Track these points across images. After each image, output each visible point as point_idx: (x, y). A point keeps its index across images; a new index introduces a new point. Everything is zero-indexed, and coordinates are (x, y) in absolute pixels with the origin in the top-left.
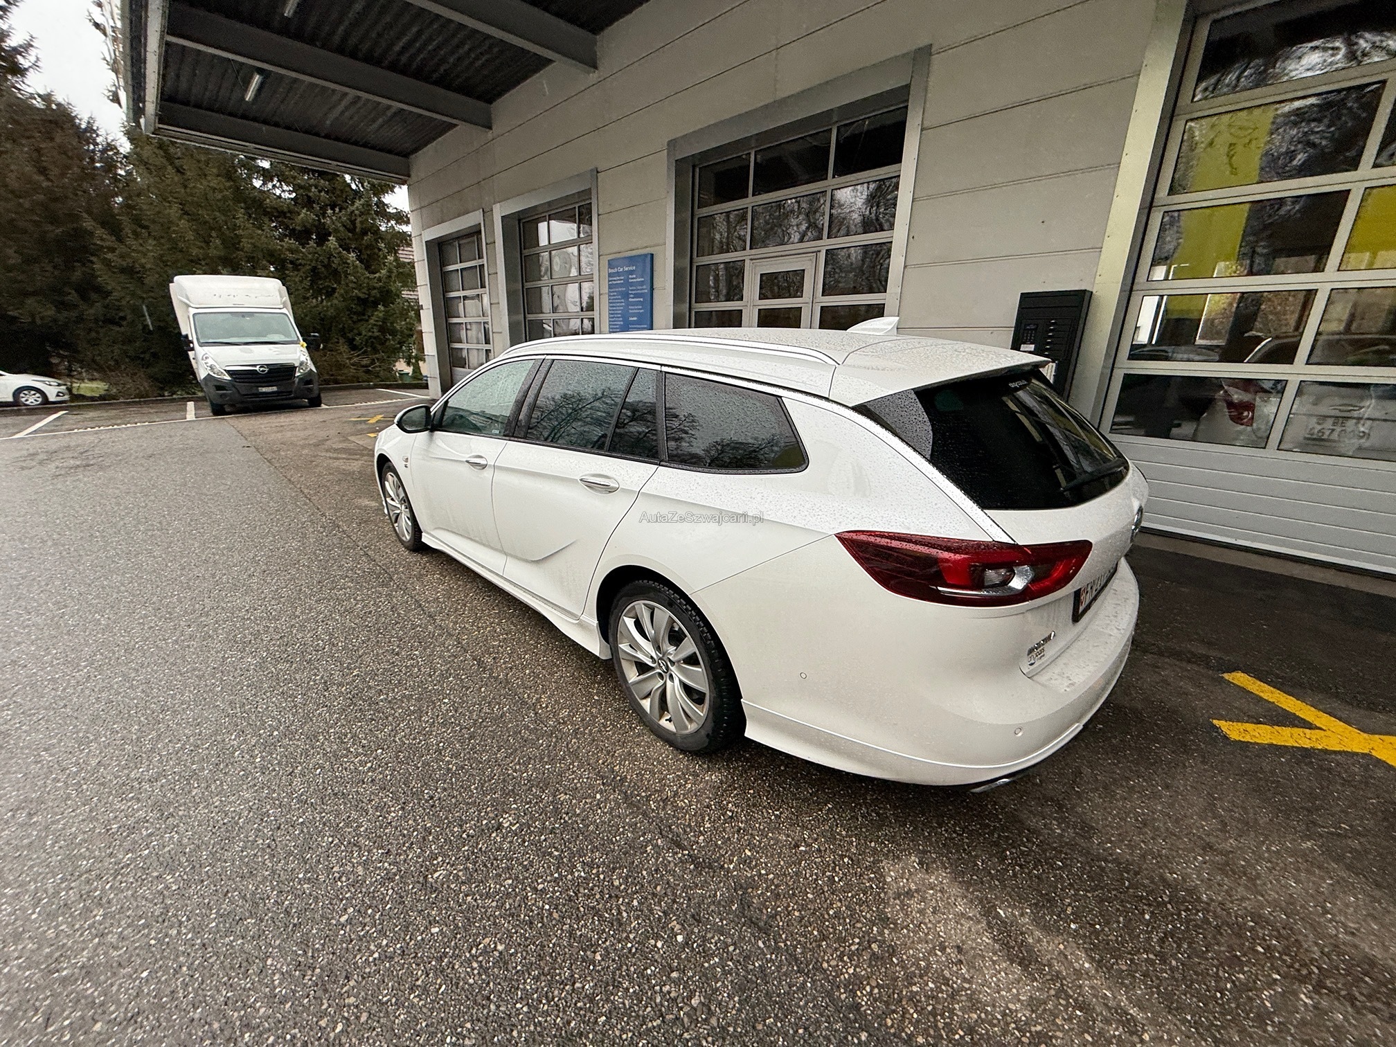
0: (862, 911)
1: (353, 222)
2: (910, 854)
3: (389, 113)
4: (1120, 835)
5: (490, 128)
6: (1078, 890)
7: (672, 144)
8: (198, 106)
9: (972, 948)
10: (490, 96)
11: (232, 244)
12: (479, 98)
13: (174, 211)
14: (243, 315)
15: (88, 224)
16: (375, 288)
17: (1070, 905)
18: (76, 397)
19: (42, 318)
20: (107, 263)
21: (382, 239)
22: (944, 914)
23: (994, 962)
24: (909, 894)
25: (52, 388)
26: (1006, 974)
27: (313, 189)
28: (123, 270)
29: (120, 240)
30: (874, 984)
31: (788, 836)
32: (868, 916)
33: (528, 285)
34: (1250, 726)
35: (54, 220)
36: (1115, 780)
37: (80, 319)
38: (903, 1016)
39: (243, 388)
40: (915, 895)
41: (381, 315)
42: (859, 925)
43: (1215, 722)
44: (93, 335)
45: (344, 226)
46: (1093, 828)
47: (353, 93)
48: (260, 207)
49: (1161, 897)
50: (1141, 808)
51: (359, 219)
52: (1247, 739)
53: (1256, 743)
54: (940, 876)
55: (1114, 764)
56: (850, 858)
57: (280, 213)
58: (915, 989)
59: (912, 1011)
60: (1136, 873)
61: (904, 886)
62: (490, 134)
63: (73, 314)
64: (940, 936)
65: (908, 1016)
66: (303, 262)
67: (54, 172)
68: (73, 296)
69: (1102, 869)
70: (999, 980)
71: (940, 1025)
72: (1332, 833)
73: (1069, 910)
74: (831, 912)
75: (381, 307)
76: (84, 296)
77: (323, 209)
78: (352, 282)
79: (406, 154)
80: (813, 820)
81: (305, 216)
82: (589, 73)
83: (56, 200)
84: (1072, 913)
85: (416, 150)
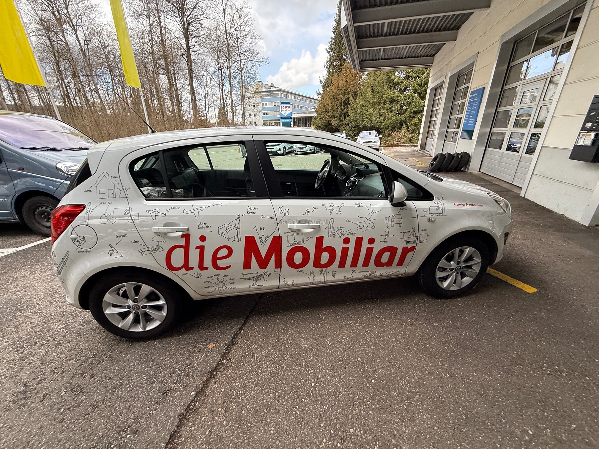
7: (503, 35)
8: (371, 60)
10: (457, 28)
12: (452, 30)
62: (456, 42)
79: (434, 56)
81: (406, 82)
82: (486, 10)
85: (436, 54)
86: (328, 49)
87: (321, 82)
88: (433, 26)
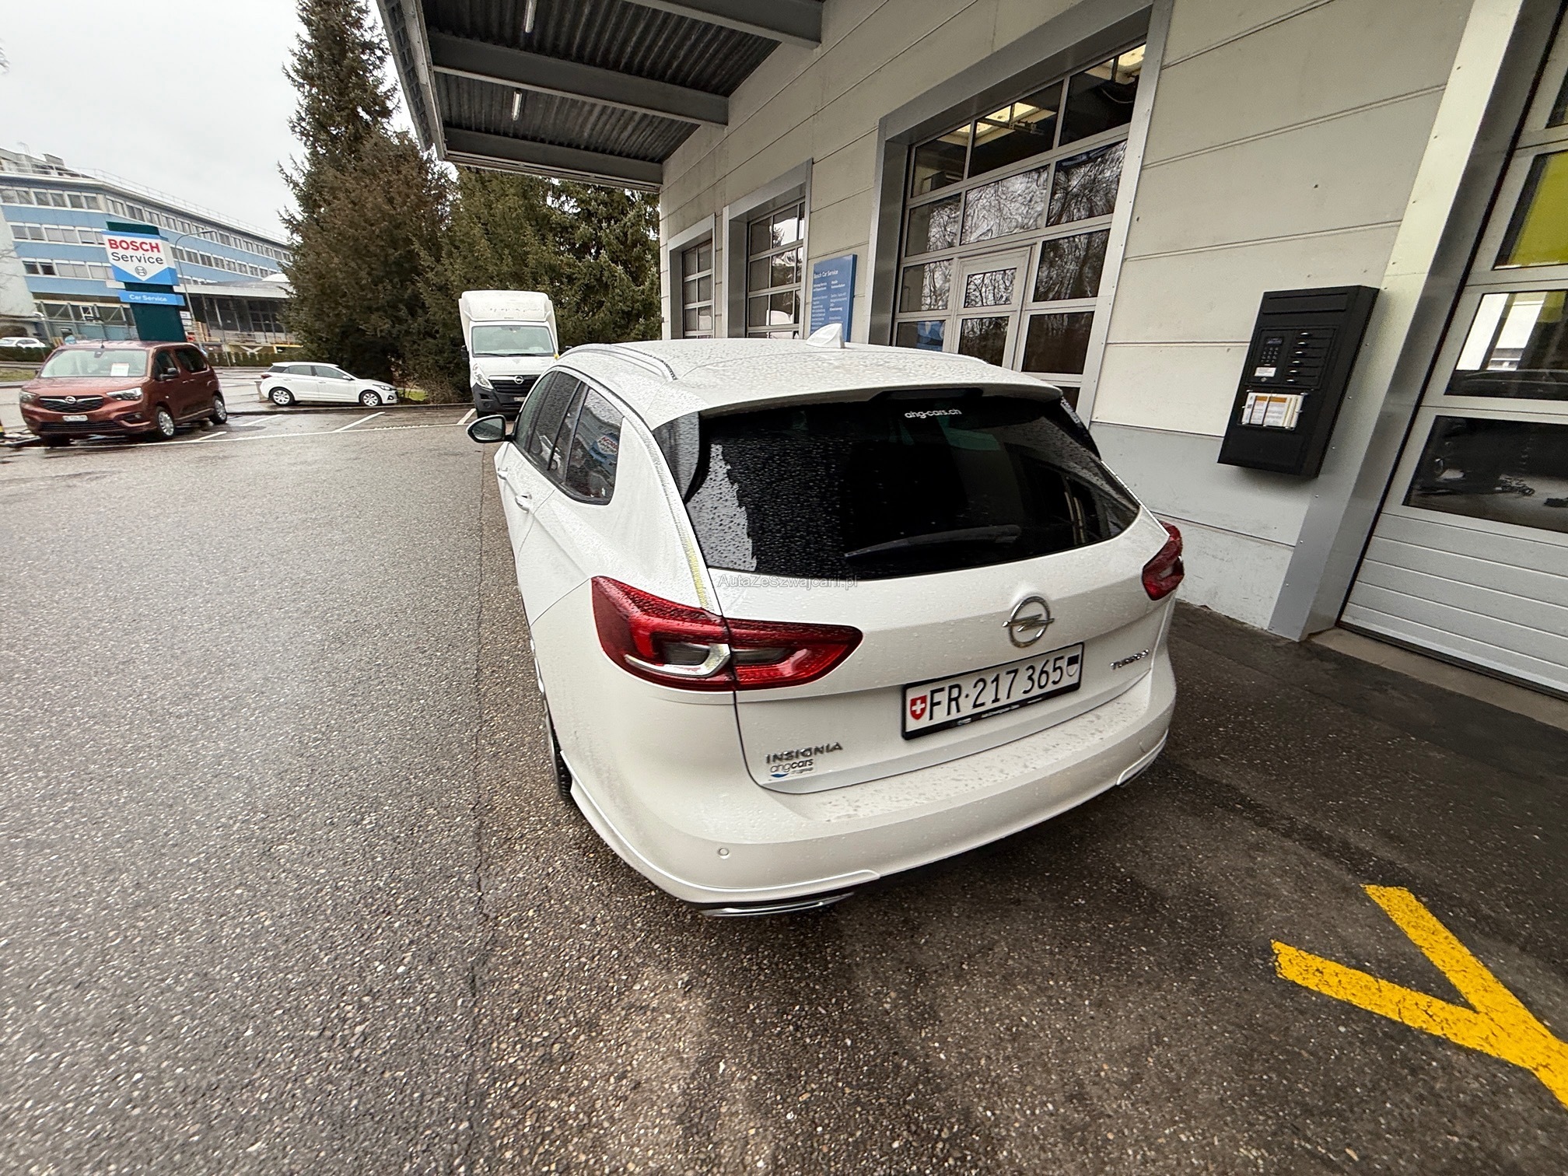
0: (578, 1008)
1: (625, 234)
2: (686, 969)
3: (637, 118)
4: (965, 1038)
5: (726, 124)
6: (838, 1080)
7: (884, 123)
8: (478, 130)
9: (651, 1091)
10: (726, 88)
11: (521, 260)
12: (715, 91)
13: (477, 230)
14: (511, 328)
15: (416, 246)
16: (638, 301)
17: (813, 1090)
18: (402, 400)
19: (381, 331)
20: (427, 281)
21: (649, 249)
22: (659, 1044)
23: (660, 1113)
24: (644, 1009)
25: (385, 391)
26: (660, 1132)
27: (593, 203)
28: (440, 289)
29: (438, 261)
30: (520, 1081)
31: (583, 909)
32: (581, 1015)
33: (751, 295)
34: (1331, 967)
35: (394, 243)
36: (1030, 971)
37: (408, 333)
38: (515, 1126)
39: (502, 397)
40: (649, 1013)
41: (642, 328)
42: (562, 1020)
43: (1277, 946)
44: (416, 346)
45: (617, 238)
46: (936, 1017)
47: (601, 103)
48: (545, 224)
49: (940, 1131)
50: (1032, 1017)
51: (630, 231)
52: (1312, 983)
53: (1319, 994)
54: (695, 1006)
55: (1051, 953)
56: (620, 952)
57: (564, 229)
58: (553, 1104)
59: (528, 1123)
60: (938, 1089)
61: (645, 1000)
62: (727, 130)
63: (404, 327)
64: (630, 1064)
65: (520, 1127)
66: (579, 276)
67: (398, 200)
68: (403, 312)
69: (898, 1067)
70: (646, 1134)
71: (541, 1150)
72: (1313, 1155)
73: (806, 1096)
74: (550, 997)
75: (641, 320)
76: (413, 313)
77: (600, 222)
78: (618, 294)
79: (660, 161)
80: (622, 903)
81: (584, 229)
82: (812, 49)
83: (397, 227)
84: (805, 1102)
85: (667, 155)
86: (293, 74)
87: (289, 179)
88: (669, 64)
